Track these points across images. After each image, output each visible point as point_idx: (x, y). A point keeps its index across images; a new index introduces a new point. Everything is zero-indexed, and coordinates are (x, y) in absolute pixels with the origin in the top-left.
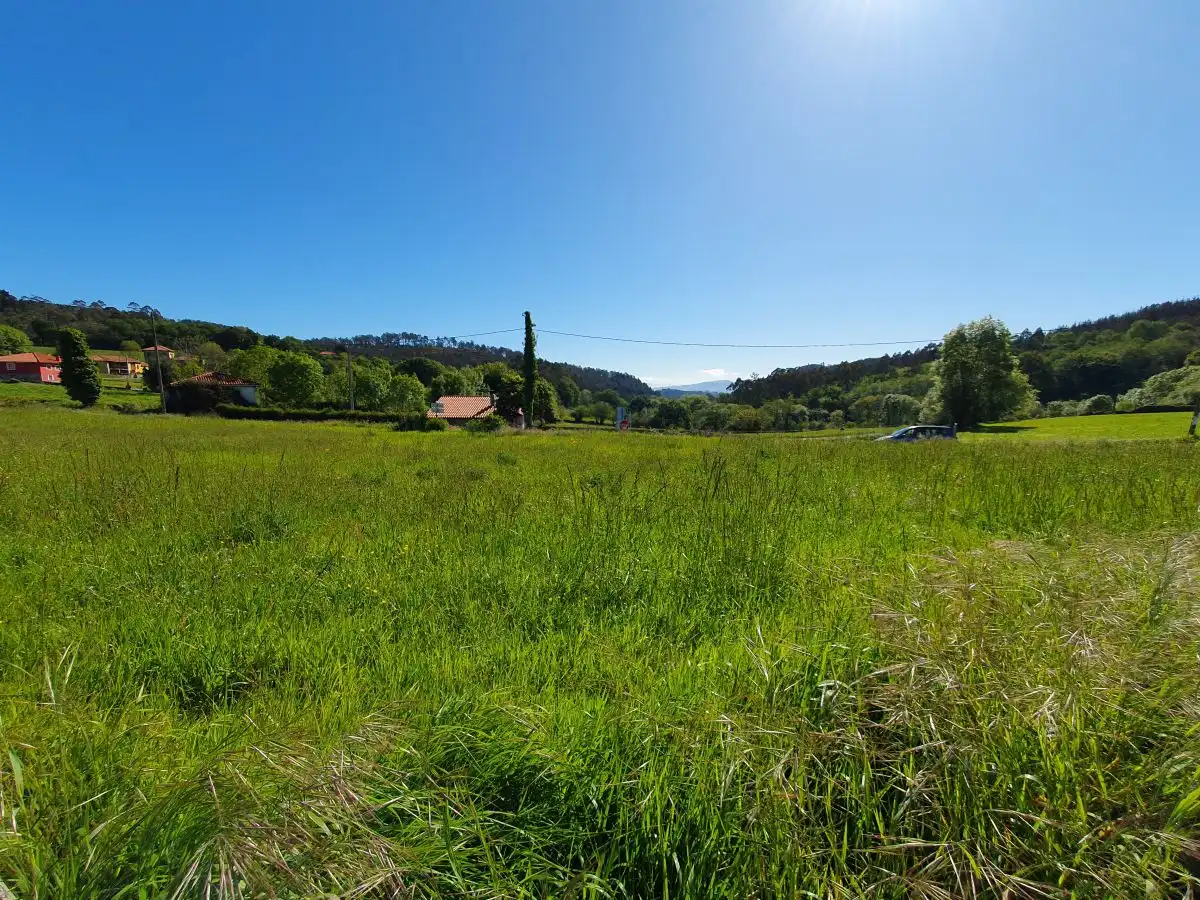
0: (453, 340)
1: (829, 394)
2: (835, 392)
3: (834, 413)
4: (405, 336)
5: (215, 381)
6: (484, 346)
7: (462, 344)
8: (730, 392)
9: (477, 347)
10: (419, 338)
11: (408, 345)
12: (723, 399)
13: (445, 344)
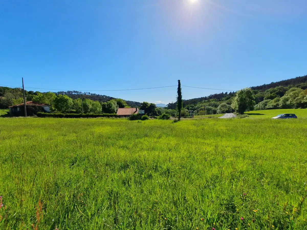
0: (89, 93)
1: (191, 107)
2: (192, 106)
3: (195, 111)
4: (74, 92)
5: (34, 104)
6: (99, 95)
7: (92, 94)
8: (167, 106)
9: (97, 95)
10: (79, 92)
11: (75, 94)
12: (165, 108)
13: (87, 94)
